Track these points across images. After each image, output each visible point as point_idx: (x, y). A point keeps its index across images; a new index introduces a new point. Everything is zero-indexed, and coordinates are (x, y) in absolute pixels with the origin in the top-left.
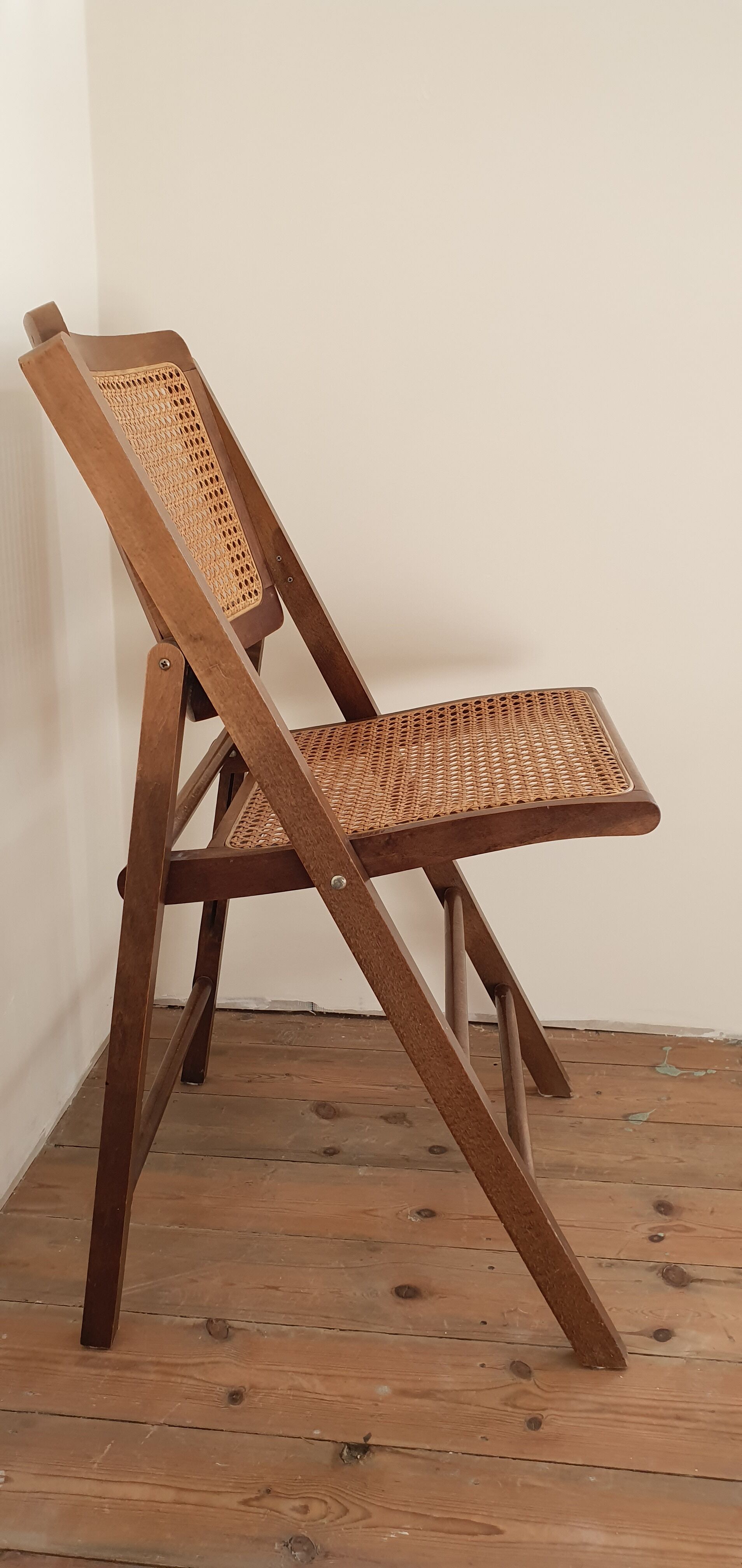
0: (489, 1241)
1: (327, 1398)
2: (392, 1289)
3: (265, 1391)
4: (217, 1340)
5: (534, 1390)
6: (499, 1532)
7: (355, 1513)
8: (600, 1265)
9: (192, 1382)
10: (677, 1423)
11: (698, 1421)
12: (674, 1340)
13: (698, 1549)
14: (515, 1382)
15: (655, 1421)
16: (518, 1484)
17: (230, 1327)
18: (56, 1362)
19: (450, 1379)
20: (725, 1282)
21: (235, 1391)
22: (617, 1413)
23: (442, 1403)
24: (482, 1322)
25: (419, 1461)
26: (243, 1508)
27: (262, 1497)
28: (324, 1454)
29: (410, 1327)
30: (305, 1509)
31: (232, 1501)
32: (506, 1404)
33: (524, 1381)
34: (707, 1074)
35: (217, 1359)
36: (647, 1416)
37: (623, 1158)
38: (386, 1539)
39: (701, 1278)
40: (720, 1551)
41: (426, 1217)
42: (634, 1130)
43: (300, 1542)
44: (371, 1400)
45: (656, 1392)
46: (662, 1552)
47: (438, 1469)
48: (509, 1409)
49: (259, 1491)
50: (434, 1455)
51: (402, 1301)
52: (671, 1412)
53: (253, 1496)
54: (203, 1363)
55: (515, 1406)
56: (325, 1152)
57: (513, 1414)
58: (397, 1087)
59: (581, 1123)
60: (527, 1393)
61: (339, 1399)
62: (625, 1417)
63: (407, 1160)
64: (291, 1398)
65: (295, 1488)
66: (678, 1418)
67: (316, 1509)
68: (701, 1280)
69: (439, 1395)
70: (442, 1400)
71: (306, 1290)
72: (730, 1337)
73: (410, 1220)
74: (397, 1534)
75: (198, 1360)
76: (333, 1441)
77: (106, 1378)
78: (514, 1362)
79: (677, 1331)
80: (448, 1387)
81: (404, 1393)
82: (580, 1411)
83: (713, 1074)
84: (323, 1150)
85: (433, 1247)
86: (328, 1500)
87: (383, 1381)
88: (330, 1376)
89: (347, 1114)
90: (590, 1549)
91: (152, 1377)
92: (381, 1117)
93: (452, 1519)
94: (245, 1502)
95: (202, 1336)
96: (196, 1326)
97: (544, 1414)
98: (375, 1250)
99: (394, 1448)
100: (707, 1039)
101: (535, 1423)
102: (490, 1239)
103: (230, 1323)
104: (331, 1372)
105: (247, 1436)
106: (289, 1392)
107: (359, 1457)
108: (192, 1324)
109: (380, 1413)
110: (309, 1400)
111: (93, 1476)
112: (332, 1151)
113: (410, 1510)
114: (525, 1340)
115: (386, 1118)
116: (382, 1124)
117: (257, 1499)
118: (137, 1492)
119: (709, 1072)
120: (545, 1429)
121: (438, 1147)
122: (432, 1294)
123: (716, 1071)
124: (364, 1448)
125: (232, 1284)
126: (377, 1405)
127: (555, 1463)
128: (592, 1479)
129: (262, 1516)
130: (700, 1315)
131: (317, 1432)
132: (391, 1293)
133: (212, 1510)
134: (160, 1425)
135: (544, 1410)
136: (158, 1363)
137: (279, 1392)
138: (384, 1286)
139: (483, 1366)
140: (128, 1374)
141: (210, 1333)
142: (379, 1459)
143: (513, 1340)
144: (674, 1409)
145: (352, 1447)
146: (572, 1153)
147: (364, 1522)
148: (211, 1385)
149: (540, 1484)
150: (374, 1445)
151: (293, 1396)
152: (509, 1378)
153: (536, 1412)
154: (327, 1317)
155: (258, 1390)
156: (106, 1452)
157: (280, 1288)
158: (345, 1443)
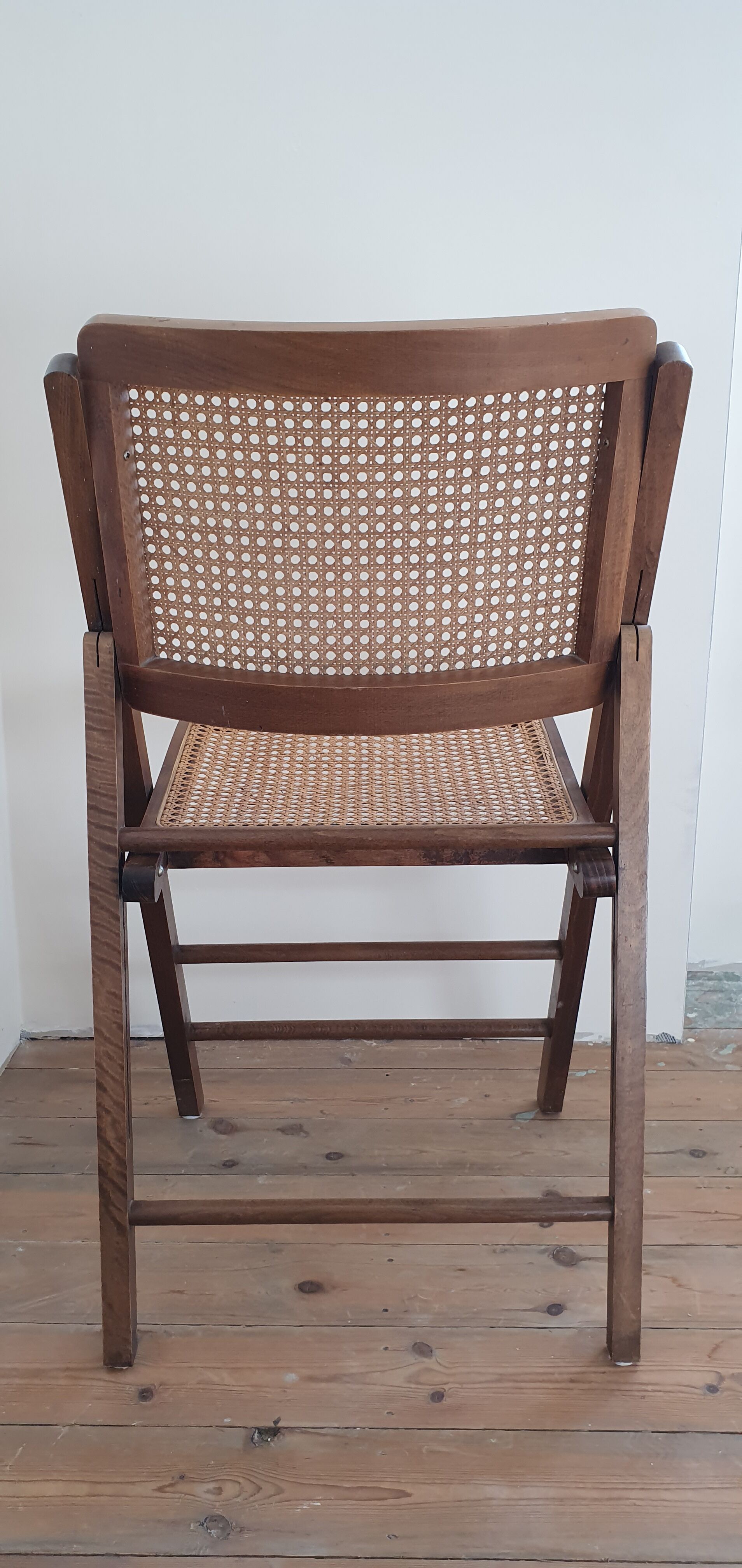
0: (387, 1236)
1: (235, 1389)
2: (296, 1285)
3: (175, 1387)
5: (437, 1367)
6: (409, 1495)
7: (268, 1489)
8: (494, 1251)
9: (101, 1384)
10: (571, 1385)
11: (590, 1382)
12: (565, 1314)
13: (595, 1494)
14: (417, 1361)
15: (550, 1386)
16: (424, 1451)
19: (354, 1364)
21: (144, 1389)
22: (515, 1381)
23: (348, 1385)
24: (384, 1310)
25: (329, 1438)
26: (159, 1494)
27: (177, 1483)
28: (237, 1439)
29: (314, 1319)
30: (219, 1491)
31: (147, 1489)
32: (410, 1382)
33: (425, 1360)
34: (587, 1074)
36: (543, 1381)
37: (512, 1154)
38: (299, 1510)
39: (590, 1256)
40: (616, 1494)
42: (522, 1128)
43: (215, 1520)
44: (280, 1388)
45: (551, 1360)
46: (561, 1500)
47: (346, 1444)
48: (413, 1386)
49: (173, 1478)
50: (341, 1432)
51: (306, 1296)
52: (566, 1377)
53: (167, 1483)
55: (418, 1383)
56: (224, 1165)
57: (418, 1390)
58: (293, 1101)
59: (471, 1124)
60: (429, 1370)
61: (248, 1389)
62: (523, 1385)
63: (306, 1167)
64: (200, 1391)
65: (207, 1472)
66: (572, 1381)
67: (230, 1490)
68: (590, 1259)
69: (346, 1379)
70: (348, 1382)
71: (211, 1292)
74: (309, 1505)
76: (244, 1427)
77: (15, 1386)
78: (416, 1344)
79: (569, 1305)
80: (354, 1371)
81: (312, 1379)
82: (480, 1382)
83: (594, 1075)
84: (223, 1163)
85: (334, 1245)
86: (241, 1480)
87: (290, 1369)
88: (237, 1368)
89: (244, 1129)
90: (494, 1502)
91: (62, 1382)
92: (278, 1129)
93: (361, 1488)
94: (160, 1489)
97: (446, 1387)
98: (278, 1251)
99: (304, 1429)
100: (587, 1042)
101: (437, 1396)
102: (388, 1234)
103: (137, 1326)
104: (239, 1365)
105: (159, 1430)
106: (198, 1386)
107: (269, 1440)
109: (288, 1398)
110: (220, 1392)
112: (231, 1163)
113: (321, 1483)
114: (425, 1324)
115: (283, 1130)
116: (280, 1136)
117: (171, 1485)
118: (51, 1489)
119: (589, 1072)
120: (447, 1401)
121: (334, 1153)
122: (334, 1288)
123: (596, 1072)
124: (274, 1431)
126: (285, 1391)
127: (458, 1430)
128: (493, 1442)
129: (176, 1500)
130: (589, 1290)
131: (227, 1420)
132: (295, 1289)
133: (127, 1499)
134: (72, 1425)
135: (446, 1384)
137: (188, 1387)
138: (287, 1283)
139: (386, 1349)
140: (37, 1382)
142: (287, 1441)
143: (414, 1324)
144: (569, 1373)
145: (262, 1431)
146: (464, 1152)
147: (277, 1498)
148: (120, 1385)
149: (445, 1449)
150: (284, 1428)
151: (203, 1389)
152: (411, 1358)
153: (441, 1386)
154: (232, 1315)
155: (168, 1387)
156: (18, 1454)
157: (185, 1292)
158: (256, 1428)
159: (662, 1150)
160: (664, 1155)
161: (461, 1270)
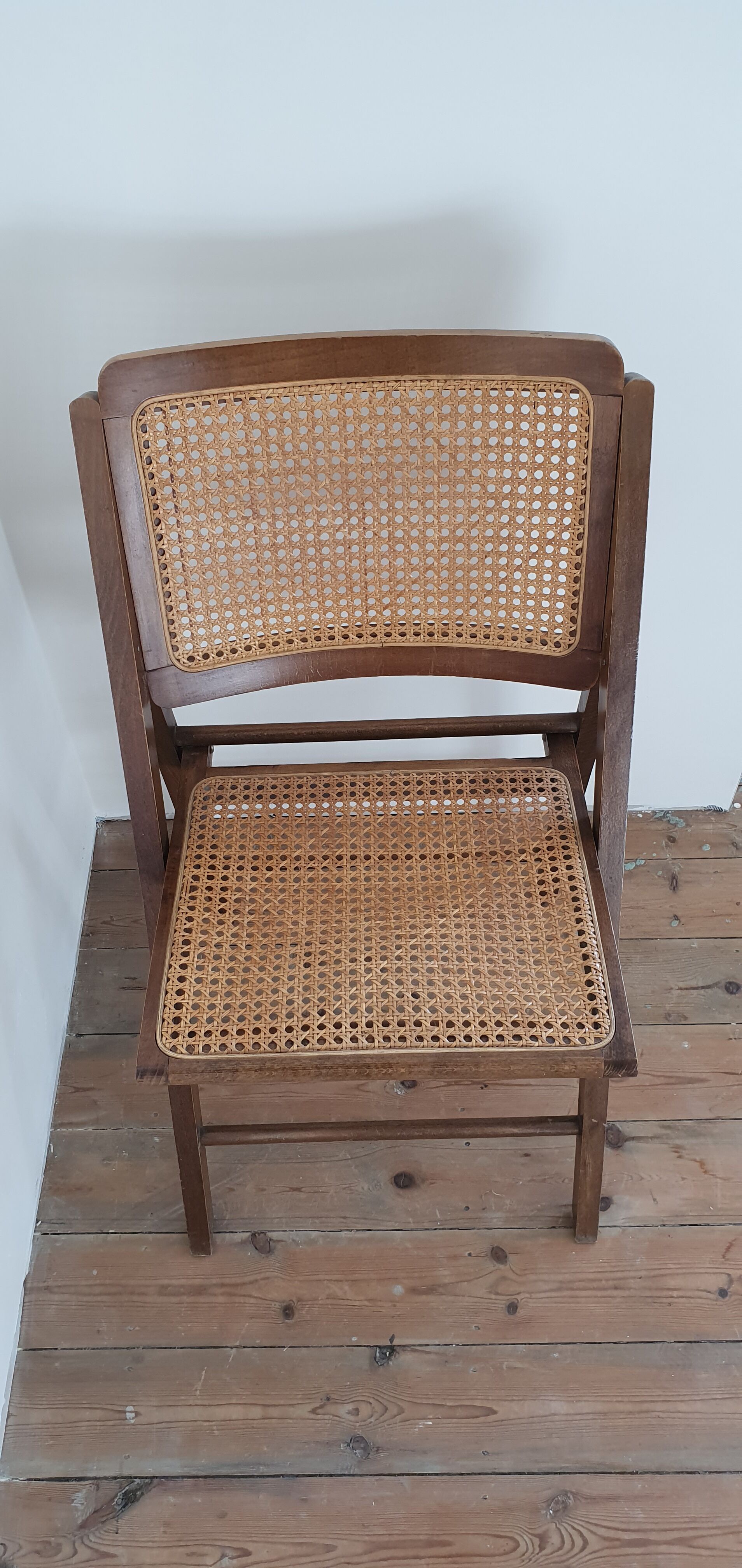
1: (357, 1303)
2: (392, 1178)
3: (310, 1303)
4: (263, 1255)
5: (511, 1275)
6: (495, 1412)
7: (393, 1410)
9: (252, 1301)
10: (615, 1293)
11: (629, 1289)
12: (612, 1207)
13: (629, 1407)
14: (495, 1268)
15: (599, 1293)
16: (504, 1367)
17: (270, 1240)
18: (143, 1294)
19: (446, 1273)
20: (651, 1138)
21: (286, 1306)
22: (572, 1289)
23: (443, 1297)
24: (466, 1208)
25: (433, 1356)
26: (313, 1416)
27: (325, 1405)
28: (363, 1357)
29: (411, 1220)
30: (357, 1411)
31: (303, 1411)
32: (490, 1292)
33: (502, 1266)
34: (636, 866)
35: (268, 1274)
36: (593, 1289)
38: (417, 1430)
39: (633, 1136)
40: (645, 1407)
41: (409, 1087)
43: (358, 1441)
44: (391, 1302)
45: (600, 1265)
46: (605, 1414)
47: (446, 1362)
48: (493, 1297)
49: (321, 1401)
50: (443, 1348)
51: (401, 1192)
52: (611, 1283)
53: (318, 1405)
54: (256, 1281)
55: (497, 1294)
57: (496, 1301)
60: (504, 1278)
61: (366, 1303)
62: (576, 1293)
64: (330, 1307)
65: (347, 1394)
66: (616, 1288)
67: (365, 1410)
68: (633, 1138)
69: (441, 1290)
70: (443, 1294)
71: (323, 1189)
72: (655, 1200)
73: (397, 1092)
74: (424, 1425)
75: (252, 1278)
76: (367, 1346)
77: (186, 1305)
78: (493, 1248)
79: (615, 1198)
80: (446, 1280)
81: (415, 1291)
82: (545, 1291)
83: (642, 866)
86: (371, 1400)
87: (396, 1280)
88: (356, 1281)
90: (557, 1418)
91: (221, 1299)
93: (459, 1405)
94: (314, 1411)
95: (251, 1252)
96: (243, 1242)
97: (519, 1297)
99: (413, 1347)
101: (512, 1308)
103: (269, 1234)
104: (356, 1276)
105: (304, 1350)
106: (329, 1302)
107: (388, 1358)
108: (240, 1241)
109: (398, 1312)
110: (345, 1307)
111: (199, 1402)
113: (430, 1402)
114: (500, 1225)
117: (321, 1407)
118: (236, 1412)
120: (521, 1312)
122: (423, 1180)
123: (644, 861)
124: (392, 1349)
125: (263, 1190)
126: (395, 1306)
127: (529, 1344)
128: (556, 1355)
129: (327, 1421)
130: (632, 1178)
131: (354, 1339)
132: (392, 1183)
133: (291, 1421)
134: (236, 1347)
135: (518, 1294)
136: (223, 1285)
137: (320, 1302)
138: (384, 1176)
139: (470, 1255)
140: (202, 1299)
141: (256, 1248)
142: (402, 1357)
143: (491, 1225)
144: (614, 1279)
145: (382, 1349)
147: (398, 1417)
148: (267, 1302)
149: (519, 1365)
150: (398, 1346)
151: (331, 1305)
152: (491, 1265)
153: (513, 1297)
154: (345, 1218)
155: (304, 1303)
156: (203, 1378)
157: (303, 1190)
158: (377, 1346)
159: (701, 984)
160: (702, 991)
161: (527, 1155)
